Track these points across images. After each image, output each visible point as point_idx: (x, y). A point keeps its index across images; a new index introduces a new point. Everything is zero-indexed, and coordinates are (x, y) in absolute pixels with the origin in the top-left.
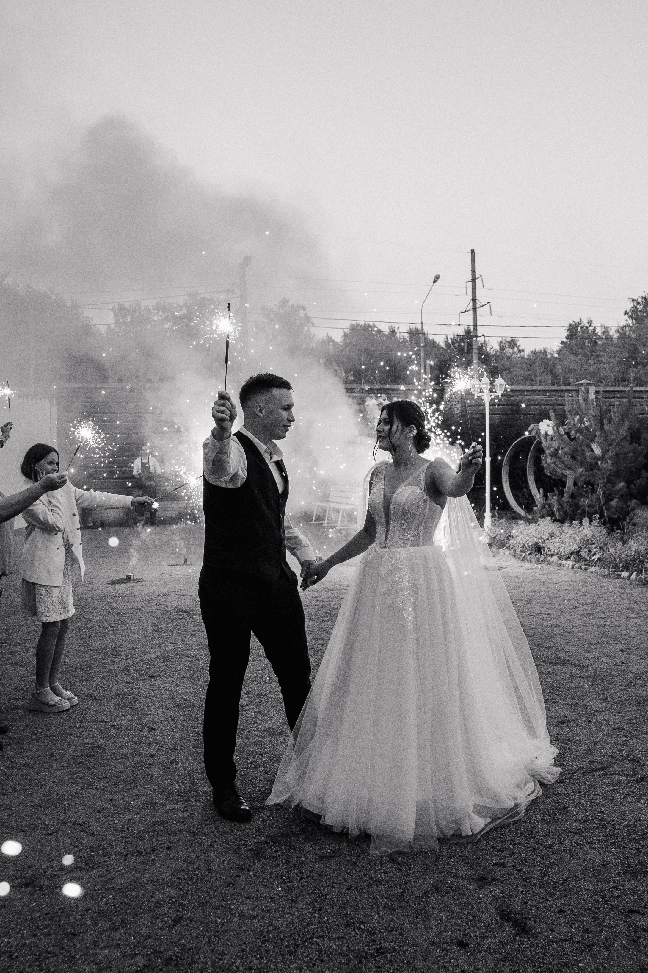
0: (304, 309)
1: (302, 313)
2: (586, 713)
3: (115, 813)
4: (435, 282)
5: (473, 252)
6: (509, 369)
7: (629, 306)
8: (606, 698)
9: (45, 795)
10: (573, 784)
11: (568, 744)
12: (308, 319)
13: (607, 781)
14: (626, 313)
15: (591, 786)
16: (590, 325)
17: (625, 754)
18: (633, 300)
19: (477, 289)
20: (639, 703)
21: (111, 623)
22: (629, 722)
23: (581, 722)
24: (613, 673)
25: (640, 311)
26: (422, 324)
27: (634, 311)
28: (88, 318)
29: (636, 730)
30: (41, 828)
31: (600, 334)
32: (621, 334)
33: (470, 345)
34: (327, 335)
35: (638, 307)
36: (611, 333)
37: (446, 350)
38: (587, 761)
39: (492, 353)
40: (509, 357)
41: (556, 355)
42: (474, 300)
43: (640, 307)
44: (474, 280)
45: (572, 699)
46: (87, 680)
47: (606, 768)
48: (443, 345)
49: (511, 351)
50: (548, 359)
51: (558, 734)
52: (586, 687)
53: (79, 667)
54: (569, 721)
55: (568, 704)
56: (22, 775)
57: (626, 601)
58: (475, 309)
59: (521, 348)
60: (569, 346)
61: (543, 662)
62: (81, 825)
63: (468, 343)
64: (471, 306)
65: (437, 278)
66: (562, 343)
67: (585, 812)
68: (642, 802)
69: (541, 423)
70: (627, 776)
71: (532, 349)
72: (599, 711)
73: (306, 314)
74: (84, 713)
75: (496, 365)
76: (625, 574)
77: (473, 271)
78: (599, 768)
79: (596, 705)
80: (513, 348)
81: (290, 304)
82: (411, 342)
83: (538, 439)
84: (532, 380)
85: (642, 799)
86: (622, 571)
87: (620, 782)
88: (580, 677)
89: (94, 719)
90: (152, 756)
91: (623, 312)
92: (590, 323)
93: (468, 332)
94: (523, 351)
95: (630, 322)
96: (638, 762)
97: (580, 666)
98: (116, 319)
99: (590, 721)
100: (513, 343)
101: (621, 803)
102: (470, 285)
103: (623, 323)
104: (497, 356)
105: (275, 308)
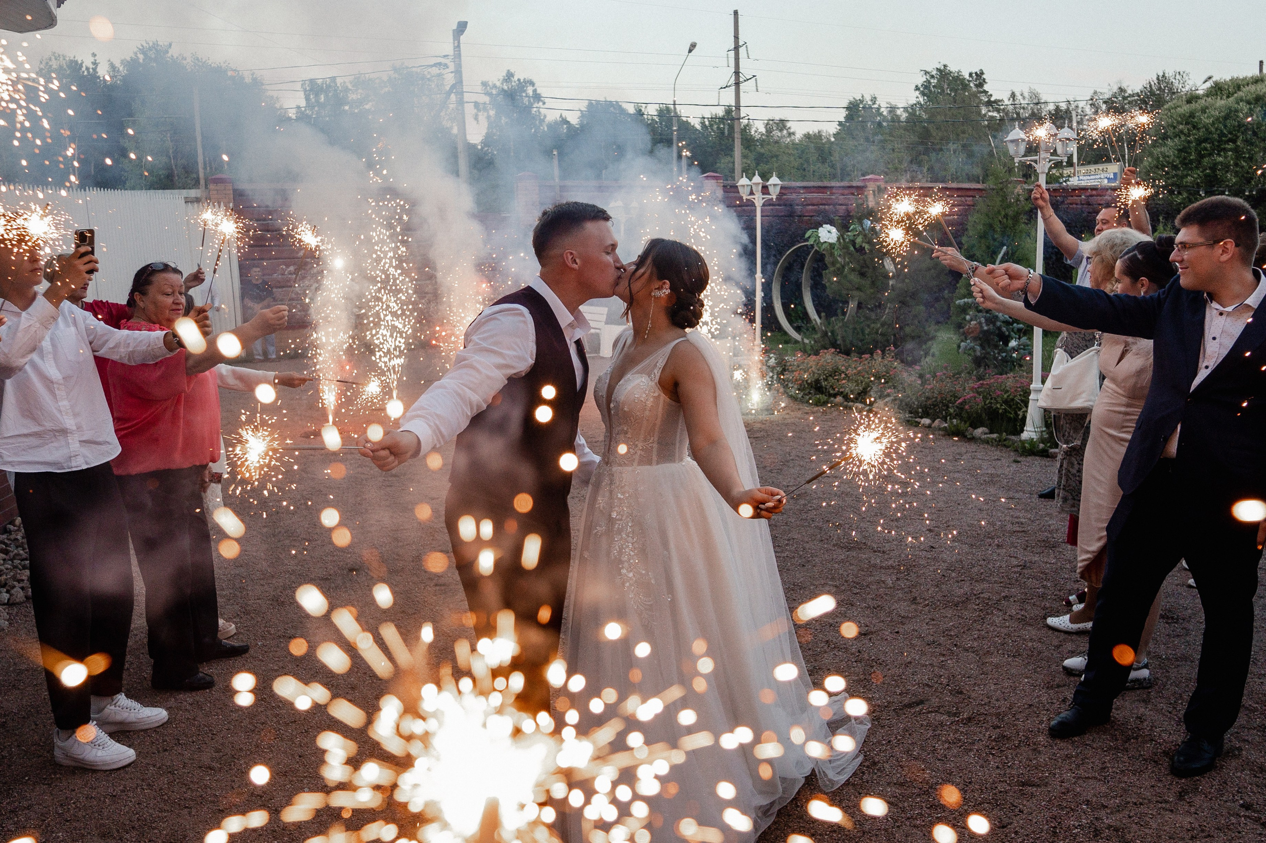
0: (532, 83)
1: (530, 91)
2: (891, 621)
3: (306, 777)
4: (690, 51)
5: (736, 13)
6: (777, 156)
7: (921, 80)
8: (915, 599)
9: (218, 751)
10: (883, 727)
11: (872, 667)
12: (537, 97)
13: (925, 723)
14: (917, 88)
15: (905, 730)
16: (874, 104)
17: (945, 681)
18: (926, 73)
19: (740, 60)
20: (956, 605)
21: (305, 493)
22: (946, 633)
23: (887, 633)
24: (922, 562)
25: (934, 87)
26: (674, 104)
27: (927, 85)
28: (272, 97)
29: (956, 645)
30: (211, 802)
31: (885, 113)
32: (910, 114)
33: (731, 128)
34: (561, 116)
35: (932, 81)
36: (899, 112)
37: (703, 134)
38: (898, 691)
39: (758, 137)
40: (777, 142)
41: (833, 139)
42: (737, 73)
43: (934, 81)
44: (737, 48)
45: (873, 599)
46: (273, 577)
47: (921, 702)
48: (698, 127)
49: (779, 134)
50: (823, 144)
51: (859, 652)
52: (889, 582)
53: (264, 557)
54: (872, 633)
55: (869, 607)
56: (188, 719)
57: (929, 458)
58: (737, 84)
59: (792, 131)
60: (849, 127)
61: (834, 545)
62: (261, 797)
63: (729, 124)
64: (733, 81)
65: (693, 46)
66: (840, 124)
67: (900, 770)
68: (971, 754)
69: (820, 229)
70: (949, 714)
71: (804, 132)
72: (908, 617)
73: (535, 91)
74: (268, 625)
75: (762, 151)
76: (926, 421)
77: (736, 37)
78: (914, 703)
79: (903, 608)
80: (781, 130)
81: (516, 78)
82: (661, 124)
83: (816, 248)
84: (804, 170)
85: (971, 750)
86: (921, 417)
87: (942, 724)
88: (881, 567)
89: (280, 633)
90: (353, 688)
91: (914, 87)
92: (874, 99)
93: (728, 111)
94: (794, 134)
95: (921, 99)
96: (961, 693)
97: (879, 551)
98: (307, 99)
99: (897, 632)
100: (782, 124)
101: (945, 756)
102: (732, 54)
103: (913, 101)
104: (764, 141)
105: (498, 84)
